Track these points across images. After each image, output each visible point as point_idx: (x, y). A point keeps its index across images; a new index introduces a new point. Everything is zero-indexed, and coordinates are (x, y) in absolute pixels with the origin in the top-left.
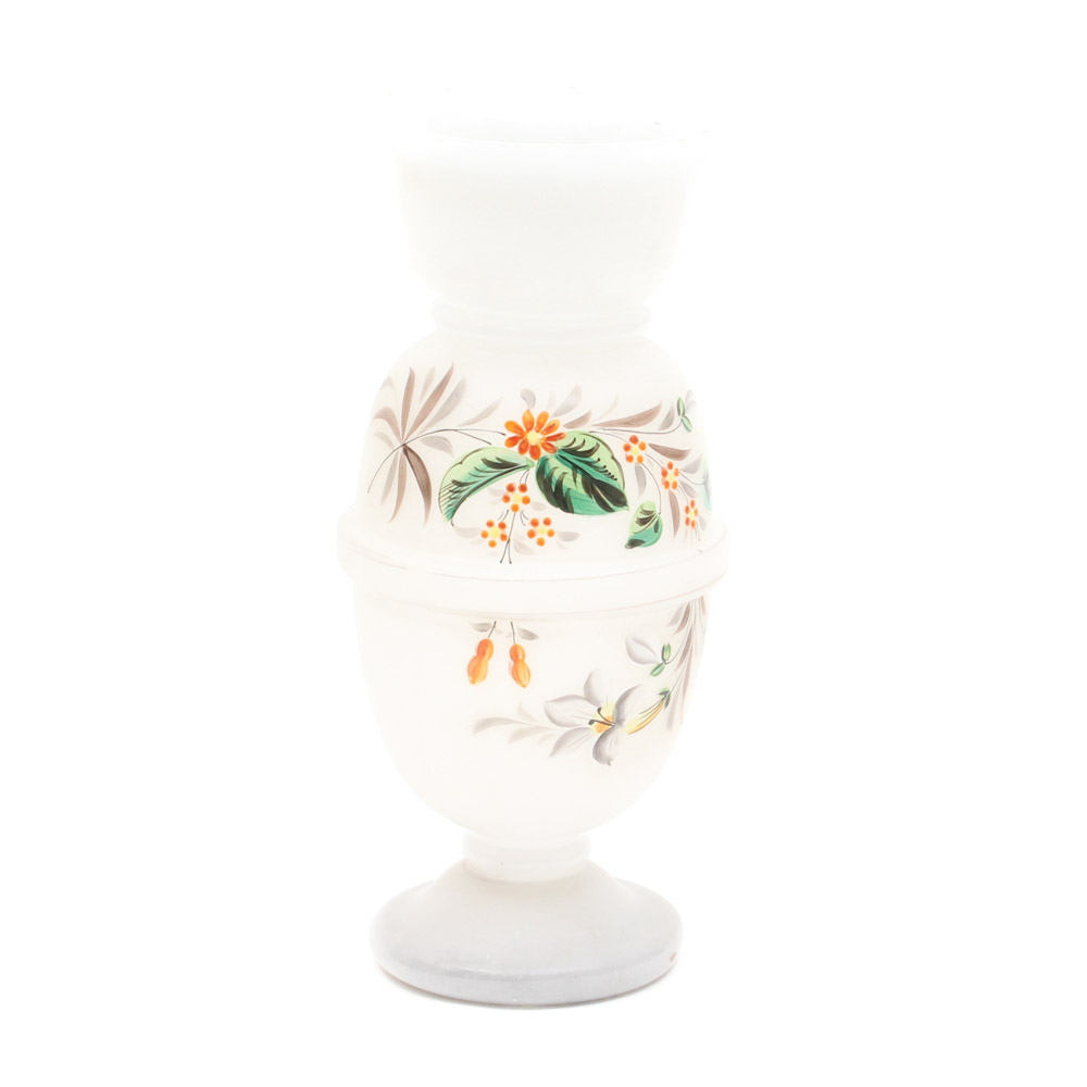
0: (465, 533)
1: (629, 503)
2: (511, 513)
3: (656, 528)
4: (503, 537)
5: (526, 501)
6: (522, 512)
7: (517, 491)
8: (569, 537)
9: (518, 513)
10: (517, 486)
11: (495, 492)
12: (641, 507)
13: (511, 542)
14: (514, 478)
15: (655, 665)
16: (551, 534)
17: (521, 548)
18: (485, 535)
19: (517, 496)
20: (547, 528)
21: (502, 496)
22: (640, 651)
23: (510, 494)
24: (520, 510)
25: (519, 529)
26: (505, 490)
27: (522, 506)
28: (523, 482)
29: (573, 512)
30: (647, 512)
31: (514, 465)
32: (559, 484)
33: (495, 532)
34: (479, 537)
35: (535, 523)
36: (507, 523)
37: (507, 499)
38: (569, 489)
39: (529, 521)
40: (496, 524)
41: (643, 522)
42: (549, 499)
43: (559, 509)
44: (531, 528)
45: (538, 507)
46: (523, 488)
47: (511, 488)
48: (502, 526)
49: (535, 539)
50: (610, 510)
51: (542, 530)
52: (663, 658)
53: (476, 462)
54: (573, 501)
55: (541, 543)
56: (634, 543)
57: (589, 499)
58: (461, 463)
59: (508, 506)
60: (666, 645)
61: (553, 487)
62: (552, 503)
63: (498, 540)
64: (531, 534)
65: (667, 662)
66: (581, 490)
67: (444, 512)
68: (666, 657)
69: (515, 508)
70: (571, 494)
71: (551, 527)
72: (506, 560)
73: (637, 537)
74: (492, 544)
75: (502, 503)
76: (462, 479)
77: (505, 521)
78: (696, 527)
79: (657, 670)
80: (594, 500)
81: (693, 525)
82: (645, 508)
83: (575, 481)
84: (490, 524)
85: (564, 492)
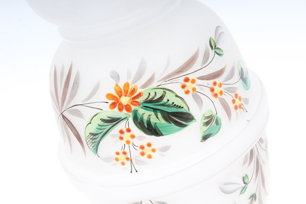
0: (107, 160)
1: (195, 118)
2: (127, 146)
3: (217, 123)
4: (128, 159)
5: (133, 137)
6: (133, 144)
7: (126, 133)
8: (165, 149)
9: (131, 145)
10: (125, 130)
11: (114, 136)
12: (204, 116)
13: (133, 161)
14: (122, 126)
15: (241, 189)
16: (154, 150)
17: (140, 162)
18: (117, 160)
19: (127, 136)
20: (150, 148)
21: (118, 138)
22: (229, 188)
23: (122, 135)
24: (131, 142)
25: (135, 154)
26: (119, 134)
27: (131, 140)
28: (127, 127)
29: (162, 135)
30: (208, 117)
31: (119, 119)
32: (149, 122)
33: (122, 157)
34: (115, 161)
35: (142, 147)
36: (127, 150)
37: (121, 138)
38: (156, 123)
39: (139, 147)
40: (121, 152)
41: (207, 124)
42: (146, 133)
43: (153, 136)
44: (141, 150)
45: (141, 138)
46: (129, 130)
47: (122, 132)
48: (125, 153)
49: (146, 156)
50: (185, 126)
51: (148, 150)
52: (245, 183)
53: (97, 121)
54: (160, 129)
55: (150, 157)
56: (205, 138)
57: (170, 125)
58: (90, 123)
59: (124, 142)
60: (244, 176)
61: (146, 125)
62: (148, 134)
63: (125, 161)
64: (143, 154)
65: (248, 183)
66: (163, 121)
67: (92, 150)
68: (246, 181)
69: (128, 142)
70: (158, 126)
71: (152, 147)
72: (134, 171)
73: (207, 133)
74: (123, 164)
75: (120, 141)
76: (94, 132)
77: (125, 150)
78: (243, 107)
79: (243, 190)
80: (173, 124)
81: (240, 107)
82: (206, 116)
83: (157, 117)
84: (118, 153)
85: (153, 126)
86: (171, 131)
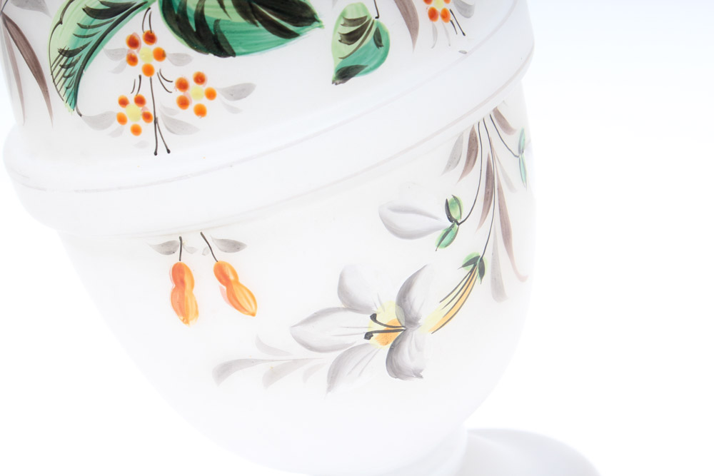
0: (98, 122)
1: (320, 18)
2: (145, 79)
3: (378, 40)
4: (147, 117)
5: (160, 55)
6: (160, 75)
7: (143, 44)
8: (240, 92)
9: (155, 77)
10: (141, 36)
11: (114, 54)
12: (343, 15)
13: (160, 121)
14: (133, 25)
15: (441, 232)
16: (211, 95)
17: (177, 127)
18: (122, 120)
19: (145, 51)
20: (202, 88)
21: (125, 58)
22: (408, 222)
23: (135, 51)
24: (156, 71)
25: (165, 101)
26: (127, 47)
27: (157, 65)
28: (147, 29)
29: (234, 54)
30: (352, 22)
31: (127, 6)
32: (200, 16)
33: (133, 111)
34: (116, 124)
35: (183, 85)
36: (145, 93)
37: (133, 60)
38: (217, 21)
39: (174, 84)
40: (131, 99)
41: (351, 38)
42: (192, 45)
43: (211, 55)
44: (179, 93)
45: (180, 60)
46: (150, 38)
47: (133, 43)
48: (140, 101)
49: (191, 108)
50: (290, 35)
51: (195, 92)
52: (450, 219)
53: (76, 15)
54: (228, 37)
55: (201, 111)
56: (344, 74)
57: (253, 28)
58: (60, 22)
59: (138, 69)
60: (450, 198)
61: (193, 24)
62: (198, 49)
63: (141, 123)
64: (184, 103)
65: (459, 222)
66: (236, 17)
67: (65, 98)
68: (455, 215)
69: (148, 70)
70: (222, 28)
71: (209, 84)
72: (162, 149)
73: (349, 63)
74: (136, 130)
75: (128, 67)
76: (68, 44)
77: (142, 93)
78: (452, 18)
79: (447, 237)
80: (261, 27)
81: (445, 16)
82: (350, 17)
83: (222, 6)
84: (123, 102)
85: (211, 27)
86: (257, 44)
